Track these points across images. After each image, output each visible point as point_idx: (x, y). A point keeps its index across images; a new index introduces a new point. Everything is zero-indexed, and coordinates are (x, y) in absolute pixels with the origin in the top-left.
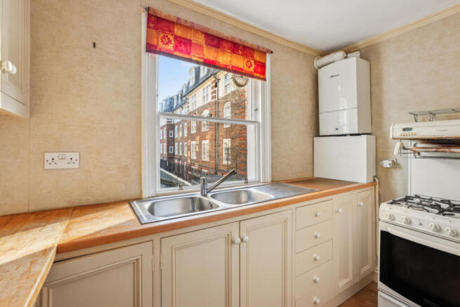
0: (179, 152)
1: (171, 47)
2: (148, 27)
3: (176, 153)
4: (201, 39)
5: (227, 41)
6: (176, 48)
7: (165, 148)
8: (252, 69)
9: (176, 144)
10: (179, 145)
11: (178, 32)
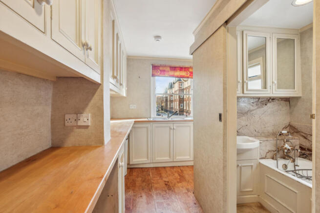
0: (186, 108)
1: (159, 73)
2: (153, 69)
3: (185, 108)
4: (168, 69)
5: (178, 67)
6: (160, 74)
7: (178, 105)
8: (188, 75)
9: (185, 102)
10: (186, 103)
11: (161, 68)
